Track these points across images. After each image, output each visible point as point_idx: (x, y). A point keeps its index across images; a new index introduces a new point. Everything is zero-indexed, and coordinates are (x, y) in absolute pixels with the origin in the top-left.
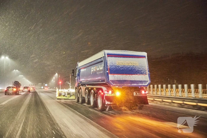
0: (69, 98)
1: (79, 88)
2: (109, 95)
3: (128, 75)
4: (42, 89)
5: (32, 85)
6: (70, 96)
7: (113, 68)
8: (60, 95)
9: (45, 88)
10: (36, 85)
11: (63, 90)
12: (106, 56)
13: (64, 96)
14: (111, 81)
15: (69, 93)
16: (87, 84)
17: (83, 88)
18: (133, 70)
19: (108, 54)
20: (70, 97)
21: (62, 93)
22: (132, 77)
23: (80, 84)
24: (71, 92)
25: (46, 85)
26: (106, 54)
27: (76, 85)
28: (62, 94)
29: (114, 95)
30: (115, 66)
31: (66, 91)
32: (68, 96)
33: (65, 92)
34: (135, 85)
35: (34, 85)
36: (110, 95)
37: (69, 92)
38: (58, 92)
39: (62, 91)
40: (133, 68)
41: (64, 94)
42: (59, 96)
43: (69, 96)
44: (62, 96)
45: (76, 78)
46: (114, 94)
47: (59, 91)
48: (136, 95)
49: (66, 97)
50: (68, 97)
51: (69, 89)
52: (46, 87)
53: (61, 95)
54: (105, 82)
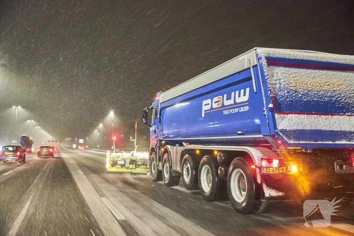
0: (134, 171)
1: (163, 150)
2: (271, 172)
3: (324, 117)
4: (73, 149)
5: (53, 141)
6: (136, 167)
7: (283, 97)
8: (114, 164)
9: (80, 147)
10: (60, 141)
11: (119, 154)
12: (264, 62)
13: (123, 166)
14: (281, 131)
15: (135, 161)
16: (186, 141)
17: (175, 151)
18: (336, 101)
19: (267, 58)
20: (135, 169)
21: (119, 159)
22: (332, 121)
23: (163, 142)
24: (139, 158)
25: (81, 141)
26: (263, 58)
27: (153, 142)
28: (119, 162)
29: (285, 171)
30: (288, 92)
31: (126, 155)
32: (131, 166)
33: (125, 158)
34: (344, 142)
35: (58, 141)
36: (273, 171)
37: (134, 158)
38: (110, 158)
39: (118, 157)
40: (333, 97)
41: (123, 163)
42: (112, 166)
43: (134, 167)
44: (117, 166)
45: (152, 129)
46: (285, 168)
47: (112, 156)
48: (340, 171)
49: (128, 168)
50: (132, 169)
51: (132, 152)
52: (81, 145)
53: (117, 164)
54: (261, 136)
